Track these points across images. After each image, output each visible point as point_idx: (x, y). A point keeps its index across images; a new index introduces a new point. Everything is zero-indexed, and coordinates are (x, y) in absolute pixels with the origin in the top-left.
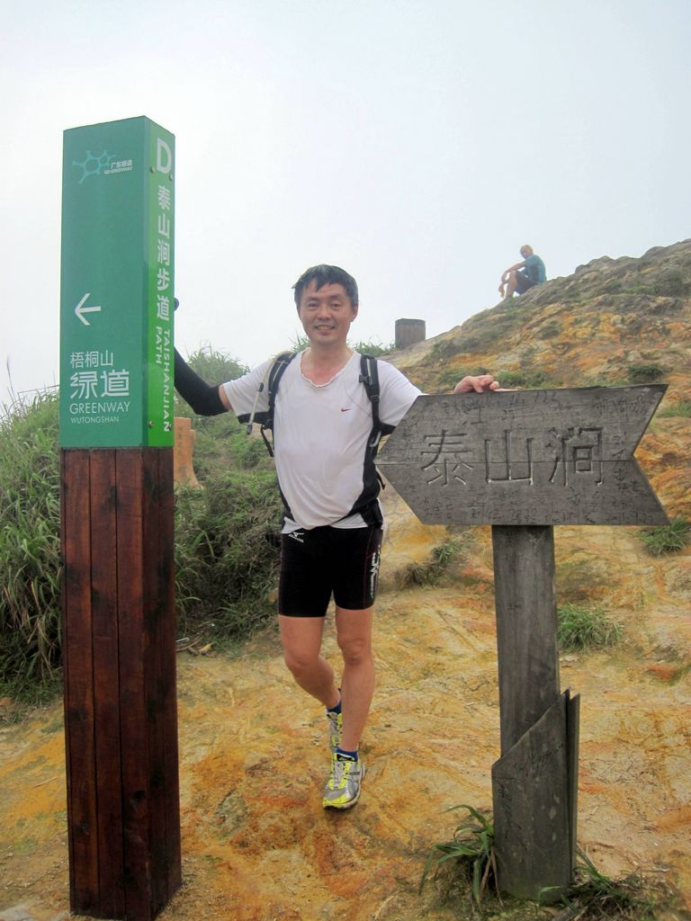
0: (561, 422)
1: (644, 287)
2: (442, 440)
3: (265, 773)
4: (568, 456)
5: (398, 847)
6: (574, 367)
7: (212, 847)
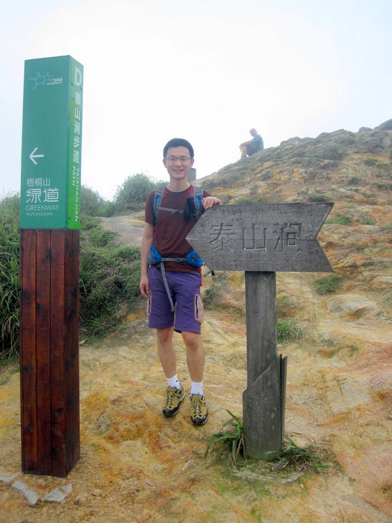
0: (281, 220)
1: (317, 154)
2: (221, 228)
3: (121, 403)
4: (284, 237)
5: (193, 437)
6: (279, 196)
7: (94, 440)
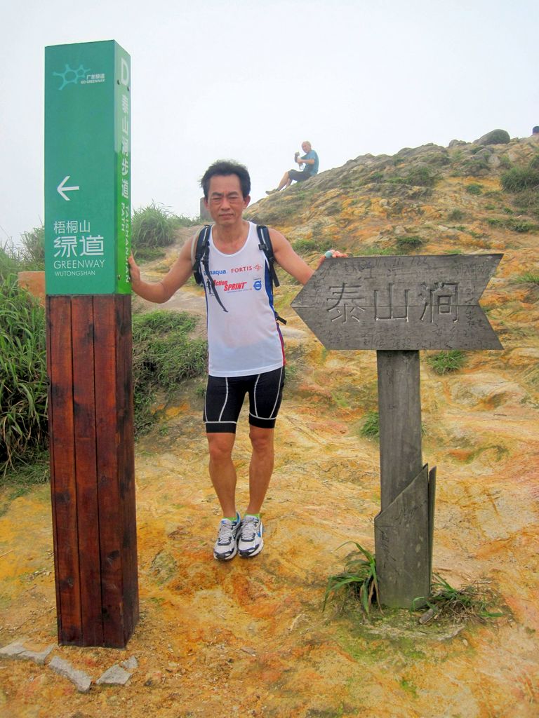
0: (430, 278)
1: (401, 178)
2: (343, 290)
3: (183, 536)
4: (434, 301)
5: (298, 581)
6: (354, 237)
7: (154, 591)
